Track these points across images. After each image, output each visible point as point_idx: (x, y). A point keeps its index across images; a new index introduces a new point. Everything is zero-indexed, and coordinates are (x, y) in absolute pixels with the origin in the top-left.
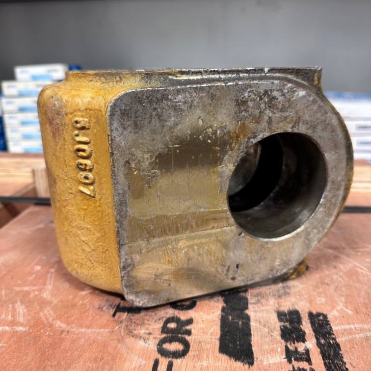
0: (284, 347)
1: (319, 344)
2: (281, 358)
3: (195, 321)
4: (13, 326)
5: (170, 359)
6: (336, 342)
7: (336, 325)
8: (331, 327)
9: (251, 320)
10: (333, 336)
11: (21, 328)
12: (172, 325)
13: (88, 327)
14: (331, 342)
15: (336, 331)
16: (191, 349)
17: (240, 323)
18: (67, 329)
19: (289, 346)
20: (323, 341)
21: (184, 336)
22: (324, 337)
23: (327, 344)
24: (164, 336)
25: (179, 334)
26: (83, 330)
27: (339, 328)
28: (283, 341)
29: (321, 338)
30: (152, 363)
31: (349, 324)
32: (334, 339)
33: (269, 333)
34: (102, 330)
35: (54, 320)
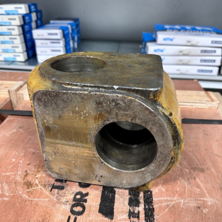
0: (128, 210)
1: (145, 209)
2: (126, 216)
3: (89, 194)
4: (2, 197)
5: (76, 216)
6: (153, 207)
7: (155, 198)
8: (152, 199)
9: (116, 194)
10: (153, 204)
11: (6, 199)
12: (78, 197)
13: (38, 198)
14: (151, 207)
15: (154, 201)
16: (86, 210)
17: (111, 195)
18: (28, 199)
19: (131, 209)
20: (147, 207)
21: (83, 203)
22: (148, 204)
23: (148, 209)
24: (74, 203)
25: (81, 202)
26: (36, 199)
27: (156, 200)
28: (129, 207)
29: (146, 205)
30: (67, 218)
31: (161, 197)
32: (153, 206)
33: (123, 201)
34: (45, 199)
35: (22, 193)
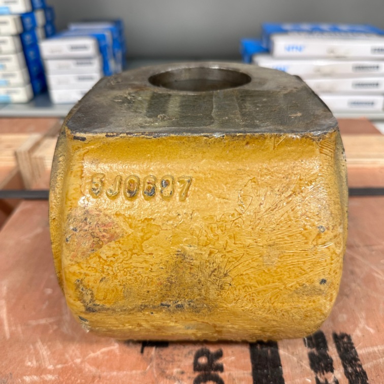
0: (314, 380)
1: (347, 374)
3: (224, 353)
4: (41, 375)
6: (362, 369)
7: (361, 348)
8: (356, 352)
9: (279, 347)
10: (359, 363)
11: (50, 377)
12: (203, 360)
13: (119, 369)
14: (358, 369)
15: (361, 355)
17: (269, 352)
18: (98, 374)
19: (319, 377)
20: (350, 370)
21: (216, 373)
22: (350, 363)
23: (354, 373)
24: (197, 374)
25: (211, 370)
26: (115, 373)
27: (364, 352)
28: (312, 372)
29: (347, 365)
31: (372, 346)
32: (360, 366)
33: (298, 362)
34: (134, 372)
35: (82, 362)
